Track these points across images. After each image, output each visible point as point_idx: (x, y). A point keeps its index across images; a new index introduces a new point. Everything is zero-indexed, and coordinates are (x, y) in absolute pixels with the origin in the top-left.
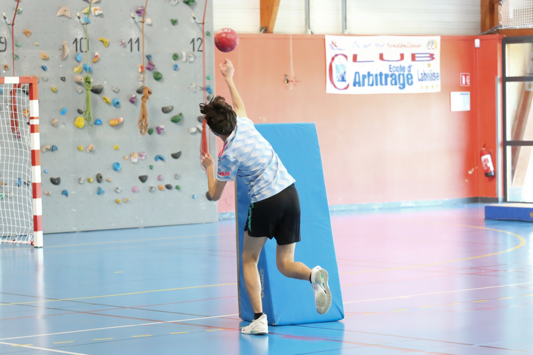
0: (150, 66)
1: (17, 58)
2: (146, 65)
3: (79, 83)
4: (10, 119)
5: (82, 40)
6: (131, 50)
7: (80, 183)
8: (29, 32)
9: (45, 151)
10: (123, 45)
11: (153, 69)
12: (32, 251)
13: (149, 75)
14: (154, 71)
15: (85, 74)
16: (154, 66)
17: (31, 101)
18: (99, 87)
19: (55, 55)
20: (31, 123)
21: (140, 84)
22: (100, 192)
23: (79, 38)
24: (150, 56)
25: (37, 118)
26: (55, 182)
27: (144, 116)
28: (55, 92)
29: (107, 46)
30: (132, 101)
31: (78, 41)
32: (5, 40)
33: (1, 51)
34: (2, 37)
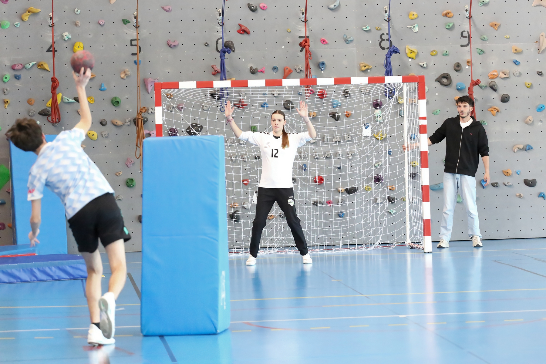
1: (482, 52)
8: (496, 25)
12: (422, 255)
17: (420, 101)
19: (530, 48)
25: (424, 118)
26: (530, 183)
28: (529, 87)
32: (468, 34)
33: (462, 46)
34: (464, 31)
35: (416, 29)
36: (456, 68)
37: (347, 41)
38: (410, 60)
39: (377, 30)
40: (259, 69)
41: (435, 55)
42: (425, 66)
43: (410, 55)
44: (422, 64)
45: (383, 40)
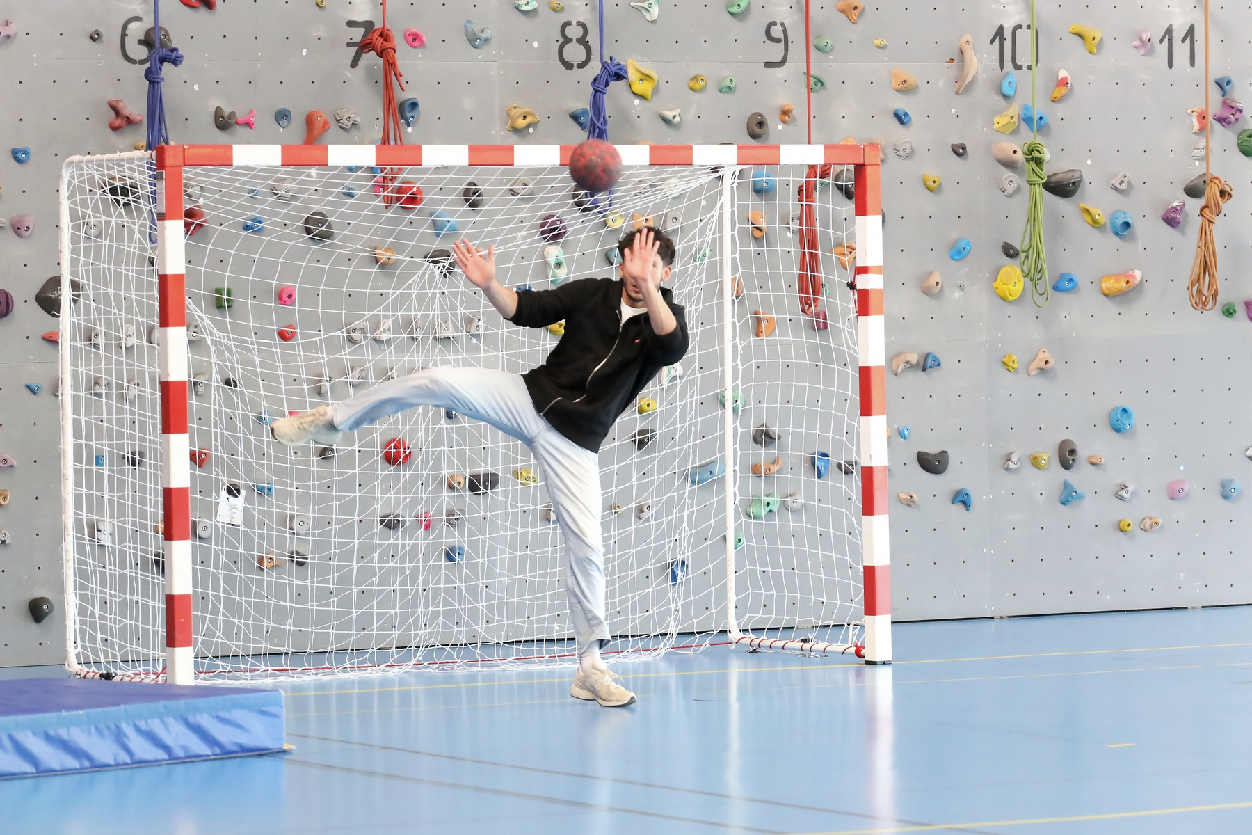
0: (1227, 113)
1: (819, 84)
2: (1215, 107)
3: (1009, 165)
4: (796, 272)
5: (1018, 32)
6: (1170, 65)
7: (1007, 469)
8: (856, 8)
9: (903, 371)
10: (1145, 45)
11: (1237, 120)
12: (859, 674)
13: (1223, 138)
14: (1239, 127)
15: (1028, 136)
16: (1241, 111)
17: (859, 218)
18: (1070, 175)
19: (934, 78)
20: (859, 287)
21: (1197, 169)
22: (1068, 496)
23: (1008, 27)
24: (1228, 83)
25: (879, 270)
26: (931, 464)
27: (1207, 266)
28: (933, 189)
29: (1095, 50)
30: (1172, 219)
31: (1007, 34)
32: (785, 31)
33: (768, 65)
34: (774, 23)
35: (655, 11)
36: (757, 130)
37: (474, 40)
38: (637, 101)
39: (554, 10)
40: (240, 116)
41: (702, 90)
42: (677, 119)
43: (638, 87)
44: (669, 114)
45: (568, 40)
